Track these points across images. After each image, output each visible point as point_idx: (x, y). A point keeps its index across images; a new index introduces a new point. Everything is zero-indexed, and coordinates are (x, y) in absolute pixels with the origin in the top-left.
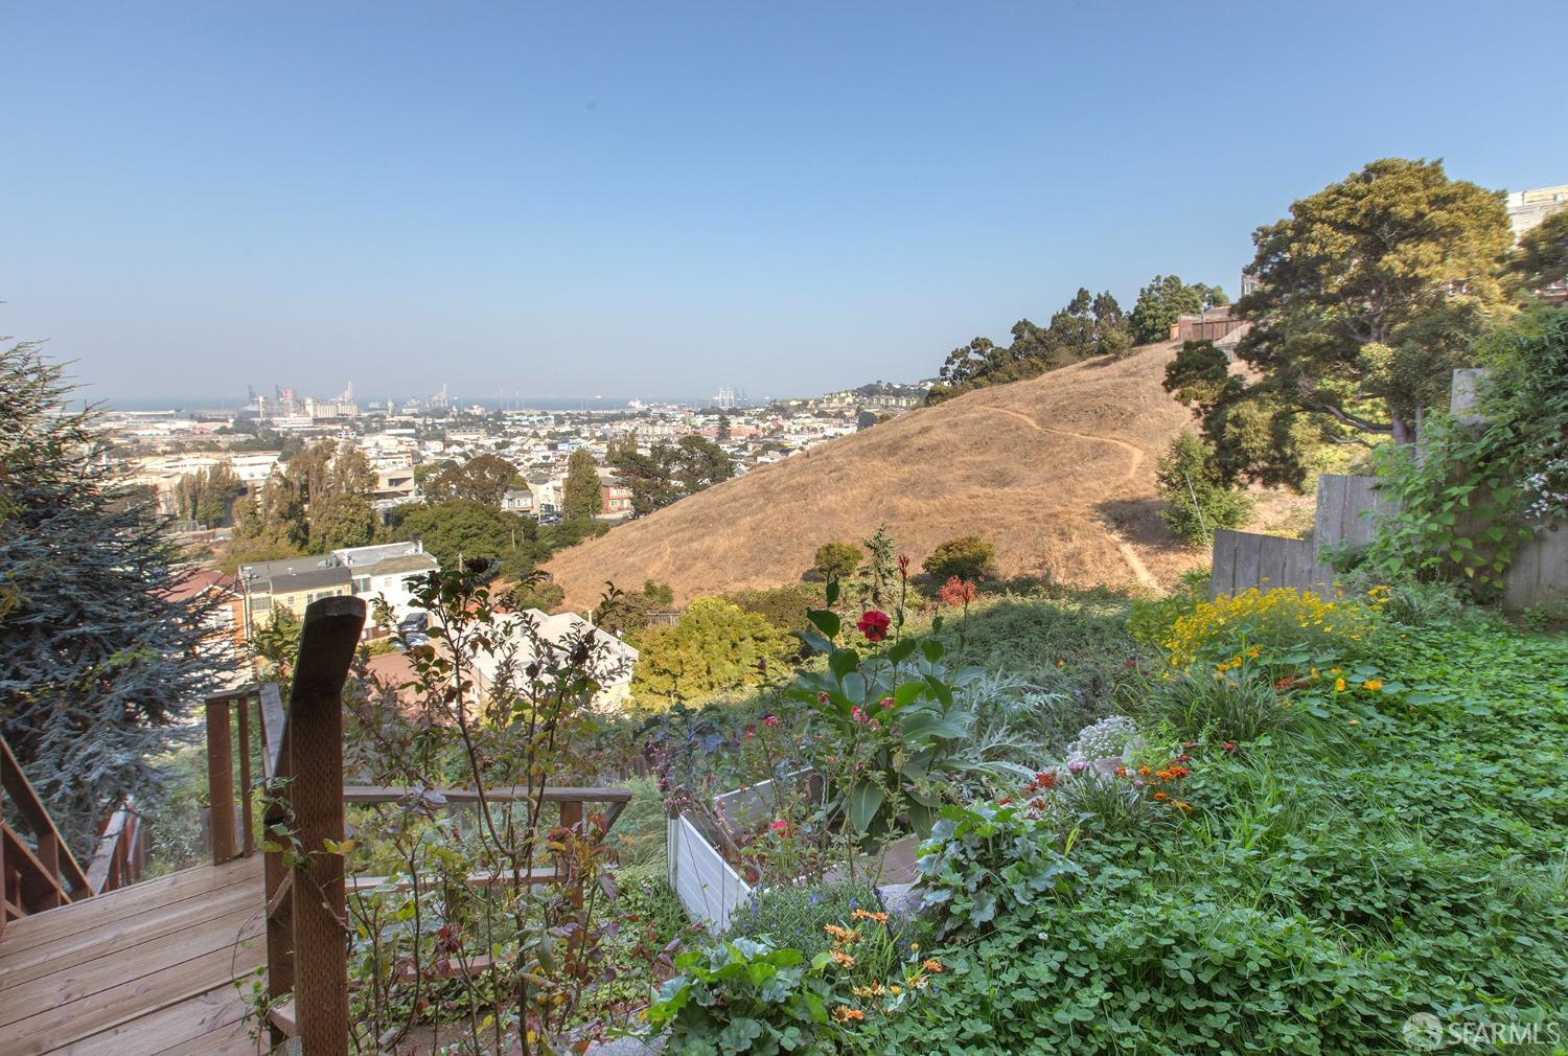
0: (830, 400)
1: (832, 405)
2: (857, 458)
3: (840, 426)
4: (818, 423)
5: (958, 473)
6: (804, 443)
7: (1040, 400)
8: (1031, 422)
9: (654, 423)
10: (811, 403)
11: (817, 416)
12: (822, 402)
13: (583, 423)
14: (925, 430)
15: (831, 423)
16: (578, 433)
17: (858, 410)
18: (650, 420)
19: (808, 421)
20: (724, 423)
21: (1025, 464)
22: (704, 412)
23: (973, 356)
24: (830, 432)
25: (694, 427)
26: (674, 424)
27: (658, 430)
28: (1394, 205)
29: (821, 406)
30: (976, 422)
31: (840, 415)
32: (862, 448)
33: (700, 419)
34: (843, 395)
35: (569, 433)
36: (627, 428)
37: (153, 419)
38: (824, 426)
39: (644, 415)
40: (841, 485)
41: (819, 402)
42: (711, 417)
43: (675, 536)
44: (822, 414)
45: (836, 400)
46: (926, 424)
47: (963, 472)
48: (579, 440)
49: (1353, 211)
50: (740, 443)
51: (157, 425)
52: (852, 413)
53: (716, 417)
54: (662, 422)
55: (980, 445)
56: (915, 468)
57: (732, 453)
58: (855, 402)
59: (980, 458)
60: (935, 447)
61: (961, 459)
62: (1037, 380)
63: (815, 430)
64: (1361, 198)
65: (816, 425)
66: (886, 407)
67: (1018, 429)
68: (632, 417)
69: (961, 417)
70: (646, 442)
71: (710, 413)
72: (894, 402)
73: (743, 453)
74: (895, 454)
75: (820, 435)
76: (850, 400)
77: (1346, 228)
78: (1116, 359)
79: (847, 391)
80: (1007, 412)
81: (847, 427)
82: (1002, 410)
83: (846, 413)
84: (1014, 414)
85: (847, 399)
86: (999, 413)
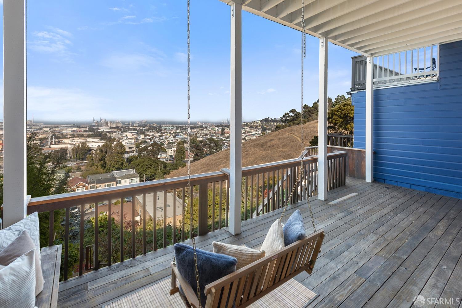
1: (254, 124)
2: (252, 148)
3: (257, 131)
4: (250, 130)
5: (278, 154)
6: (246, 136)
7: (303, 132)
8: (299, 139)
9: (203, 130)
10: (248, 124)
11: (250, 128)
12: (252, 123)
13: (183, 129)
14: (271, 140)
15: (254, 130)
16: (182, 132)
17: (262, 126)
18: (202, 128)
19: (247, 129)
20: (223, 130)
21: (296, 152)
22: (218, 126)
24: (253, 133)
25: (215, 131)
26: (209, 130)
27: (204, 132)
28: (349, 113)
29: (252, 125)
30: (285, 138)
31: (257, 127)
32: (254, 144)
33: (217, 129)
34: (258, 121)
35: (179, 132)
36: (196, 131)
37: (67, 127)
38: (252, 131)
39: (201, 127)
40: (247, 156)
41: (251, 123)
42: (220, 128)
43: (202, 169)
44: (251, 127)
45: (256, 123)
46: (272, 138)
47: (279, 154)
48: (182, 135)
49: (342, 114)
50: (227, 136)
51: (68, 129)
52: (260, 127)
53: (221, 128)
54: (206, 129)
55: (285, 146)
56: (267, 152)
57: (225, 139)
58: (261, 123)
59: (285, 150)
60: (273, 146)
61: (280, 150)
62: (304, 126)
63: (249, 132)
64: (343, 111)
65: (250, 131)
66: (270, 125)
67: (295, 141)
68: (197, 127)
69: (282, 136)
70: (201, 135)
71: (219, 127)
72: (272, 124)
73: (228, 139)
74: (263, 147)
75: (251, 134)
76: (260, 123)
77: (341, 118)
79: (259, 120)
80: (294, 136)
81: (258, 131)
82: (292, 135)
83: (258, 127)
84: (295, 137)
85: (259, 123)
86: (291, 136)
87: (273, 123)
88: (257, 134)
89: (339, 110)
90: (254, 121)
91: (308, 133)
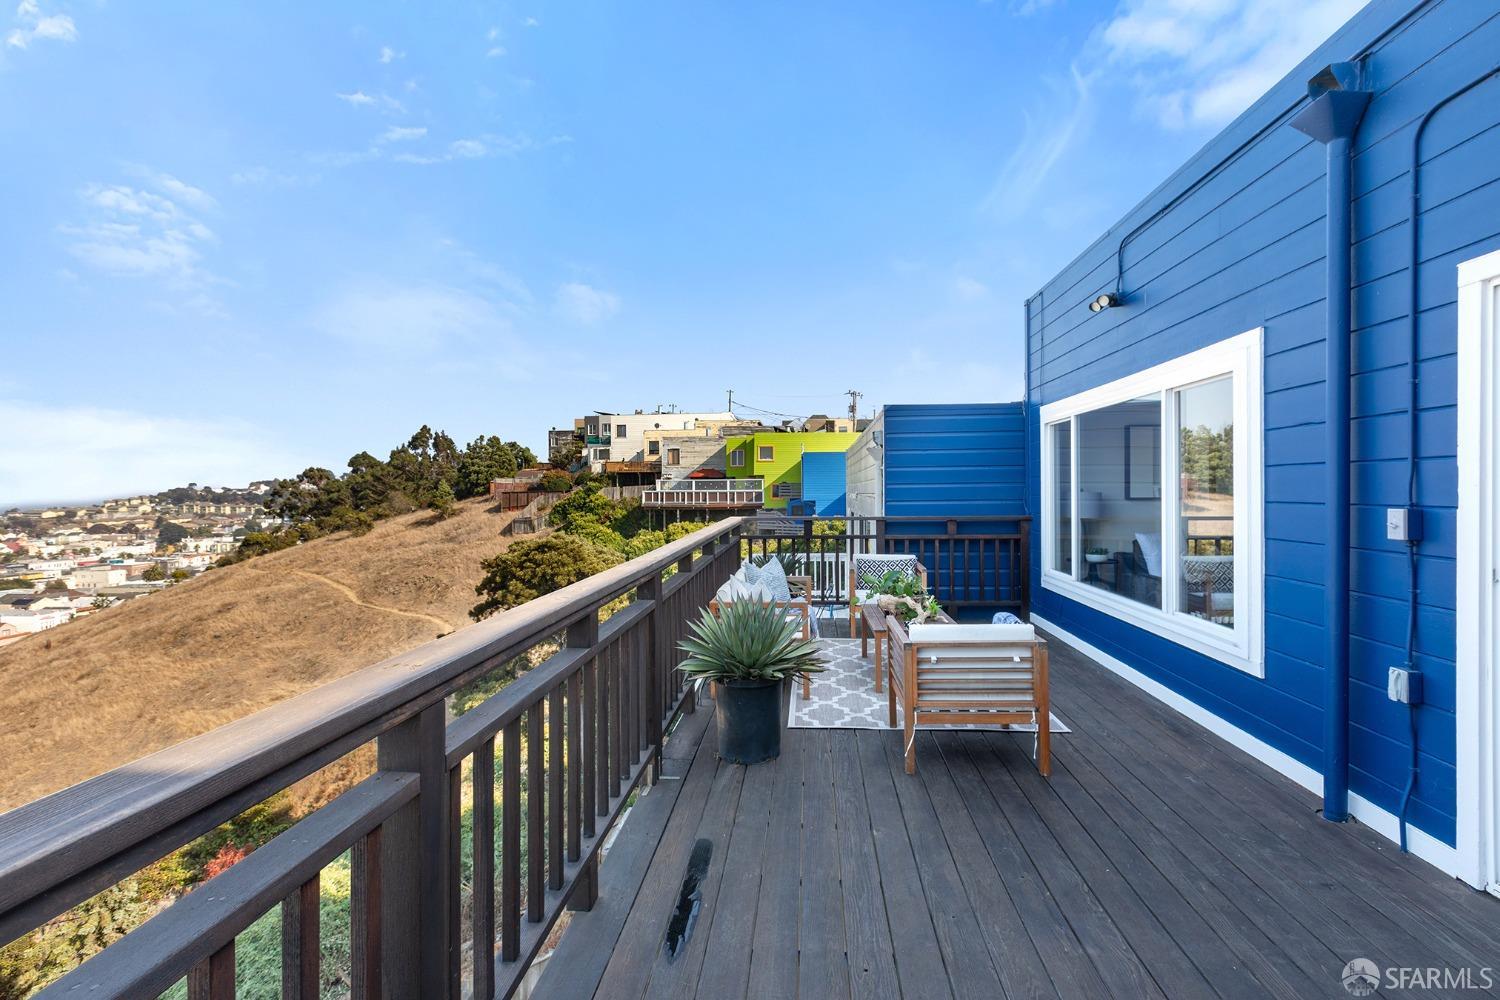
0: (113, 510)
1: (116, 516)
2: (125, 653)
3: (130, 543)
4: (93, 542)
5: (262, 666)
7: (364, 566)
8: (352, 595)
10: (80, 513)
11: (92, 531)
12: (100, 512)
14: (227, 608)
15: (114, 540)
17: (159, 521)
19: (74, 539)
21: (340, 648)
23: (306, 486)
24: (112, 553)
29: (99, 516)
30: (292, 595)
31: (129, 528)
32: (135, 635)
34: (134, 502)
38: (102, 545)
40: (94, 699)
41: (95, 509)
44: (98, 529)
45: (123, 509)
46: (228, 599)
47: (268, 664)
52: (150, 525)
55: (294, 626)
56: (207, 663)
58: (154, 511)
59: (293, 643)
60: (239, 632)
61: (265, 646)
62: (363, 539)
66: (202, 516)
67: (336, 604)
69: (275, 588)
72: (213, 510)
74: (183, 644)
75: (97, 558)
76: (147, 508)
78: (440, 518)
79: (141, 498)
80: (326, 581)
81: (141, 544)
82: (322, 579)
83: (140, 526)
84: (335, 585)
85: (142, 509)
86: (320, 584)
87: (218, 509)
88: (130, 556)
89: (525, 561)
90: (116, 501)
91: (384, 570)
